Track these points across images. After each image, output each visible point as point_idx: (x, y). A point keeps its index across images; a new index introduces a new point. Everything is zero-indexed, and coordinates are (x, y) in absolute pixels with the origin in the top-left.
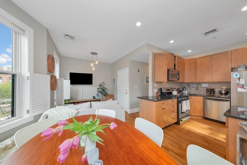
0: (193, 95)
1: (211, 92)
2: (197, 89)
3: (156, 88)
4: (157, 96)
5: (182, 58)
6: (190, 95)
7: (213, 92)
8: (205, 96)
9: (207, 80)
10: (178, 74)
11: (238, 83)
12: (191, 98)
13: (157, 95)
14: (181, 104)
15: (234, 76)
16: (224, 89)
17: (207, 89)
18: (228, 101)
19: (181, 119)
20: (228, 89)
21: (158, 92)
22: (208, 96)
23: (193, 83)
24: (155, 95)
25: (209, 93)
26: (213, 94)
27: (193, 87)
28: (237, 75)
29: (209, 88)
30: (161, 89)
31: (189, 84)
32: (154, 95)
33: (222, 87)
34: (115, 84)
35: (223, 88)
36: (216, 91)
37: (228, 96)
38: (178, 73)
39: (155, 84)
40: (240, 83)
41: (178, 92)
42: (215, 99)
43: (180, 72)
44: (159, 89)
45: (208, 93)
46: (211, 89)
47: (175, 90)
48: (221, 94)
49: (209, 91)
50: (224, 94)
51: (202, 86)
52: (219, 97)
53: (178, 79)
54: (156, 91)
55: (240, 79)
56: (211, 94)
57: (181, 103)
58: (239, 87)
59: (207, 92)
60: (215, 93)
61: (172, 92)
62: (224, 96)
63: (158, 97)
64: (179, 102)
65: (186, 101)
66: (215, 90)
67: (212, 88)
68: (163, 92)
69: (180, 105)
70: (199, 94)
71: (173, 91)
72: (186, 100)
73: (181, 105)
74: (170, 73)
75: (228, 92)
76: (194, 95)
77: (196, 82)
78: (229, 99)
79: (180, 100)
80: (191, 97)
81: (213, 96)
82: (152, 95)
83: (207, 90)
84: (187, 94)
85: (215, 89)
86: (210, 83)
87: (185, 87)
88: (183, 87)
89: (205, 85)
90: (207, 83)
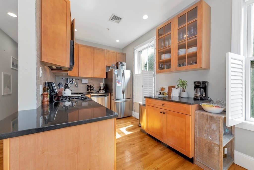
3: (41, 81)
9: (89, 75)
15: (115, 73)
16: (102, 85)
17: (88, 85)
28: (116, 72)
29: (90, 85)
31: (66, 79)
32: (39, 104)
33: (100, 83)
40: (118, 79)
45: (89, 90)
54: (41, 89)
55: (118, 76)
62: (102, 92)
66: (94, 86)
83: (87, 87)
86: (89, 79)
87: (61, 84)
88: (59, 83)
89: (85, 81)
90: (87, 79)
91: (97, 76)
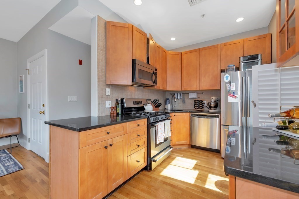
0: (177, 110)
1: (199, 105)
2: (184, 102)
3: (108, 98)
4: (112, 115)
5: (162, 48)
6: (173, 111)
7: (201, 105)
8: (193, 111)
9: (194, 88)
10: (153, 73)
11: (229, 89)
12: (175, 116)
13: (111, 113)
14: (155, 128)
15: (225, 79)
16: (213, 101)
17: (195, 101)
18: (217, 117)
19: (155, 159)
20: (218, 100)
21: (114, 108)
22: (196, 111)
23: (178, 92)
24: (108, 113)
25: (197, 106)
26: (201, 107)
27: (178, 98)
28: (227, 77)
29: (197, 100)
30: (122, 100)
31: (173, 94)
32: (104, 114)
33: (211, 97)
34: (22, 91)
35: (213, 99)
36: (205, 104)
37: (218, 109)
38: (155, 71)
39: (107, 89)
40: (231, 90)
41: (156, 107)
42: (203, 115)
43: (158, 70)
44: (117, 100)
45: (196, 108)
46: (199, 100)
47: (149, 103)
48: (210, 107)
49: (197, 104)
50: (214, 108)
51: (190, 97)
52: (209, 112)
53: (155, 82)
54: (109, 104)
55: (231, 84)
56: (199, 108)
57: (156, 126)
58: (230, 95)
59: (194, 105)
60: (204, 107)
61: (145, 106)
62: (213, 110)
63: (114, 117)
64: (150, 125)
65: (163, 122)
66: (204, 102)
67: (201, 100)
68: (126, 106)
69: (153, 130)
70: (186, 108)
71: (146, 104)
72: (164, 120)
73: (156, 131)
74: (137, 67)
75: (217, 105)
76: (180, 111)
77: (182, 90)
78: (219, 115)
79: (151, 122)
80: (174, 114)
81: (202, 111)
82: (99, 114)
83: (194, 103)
84: (170, 109)
85: (204, 100)
86: (198, 92)
87: (168, 99)
88: (166, 99)
89: (193, 96)
90: (195, 92)
91: (205, 88)
